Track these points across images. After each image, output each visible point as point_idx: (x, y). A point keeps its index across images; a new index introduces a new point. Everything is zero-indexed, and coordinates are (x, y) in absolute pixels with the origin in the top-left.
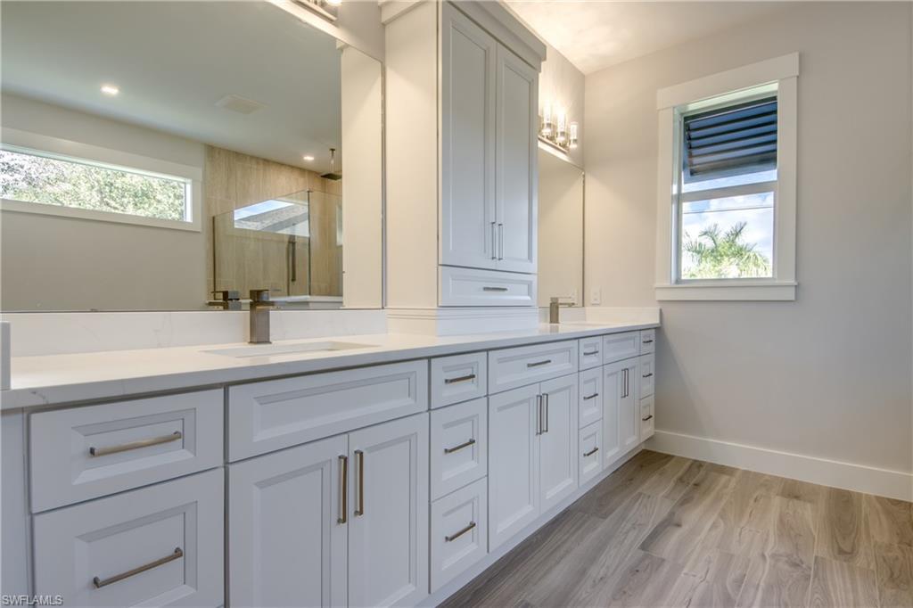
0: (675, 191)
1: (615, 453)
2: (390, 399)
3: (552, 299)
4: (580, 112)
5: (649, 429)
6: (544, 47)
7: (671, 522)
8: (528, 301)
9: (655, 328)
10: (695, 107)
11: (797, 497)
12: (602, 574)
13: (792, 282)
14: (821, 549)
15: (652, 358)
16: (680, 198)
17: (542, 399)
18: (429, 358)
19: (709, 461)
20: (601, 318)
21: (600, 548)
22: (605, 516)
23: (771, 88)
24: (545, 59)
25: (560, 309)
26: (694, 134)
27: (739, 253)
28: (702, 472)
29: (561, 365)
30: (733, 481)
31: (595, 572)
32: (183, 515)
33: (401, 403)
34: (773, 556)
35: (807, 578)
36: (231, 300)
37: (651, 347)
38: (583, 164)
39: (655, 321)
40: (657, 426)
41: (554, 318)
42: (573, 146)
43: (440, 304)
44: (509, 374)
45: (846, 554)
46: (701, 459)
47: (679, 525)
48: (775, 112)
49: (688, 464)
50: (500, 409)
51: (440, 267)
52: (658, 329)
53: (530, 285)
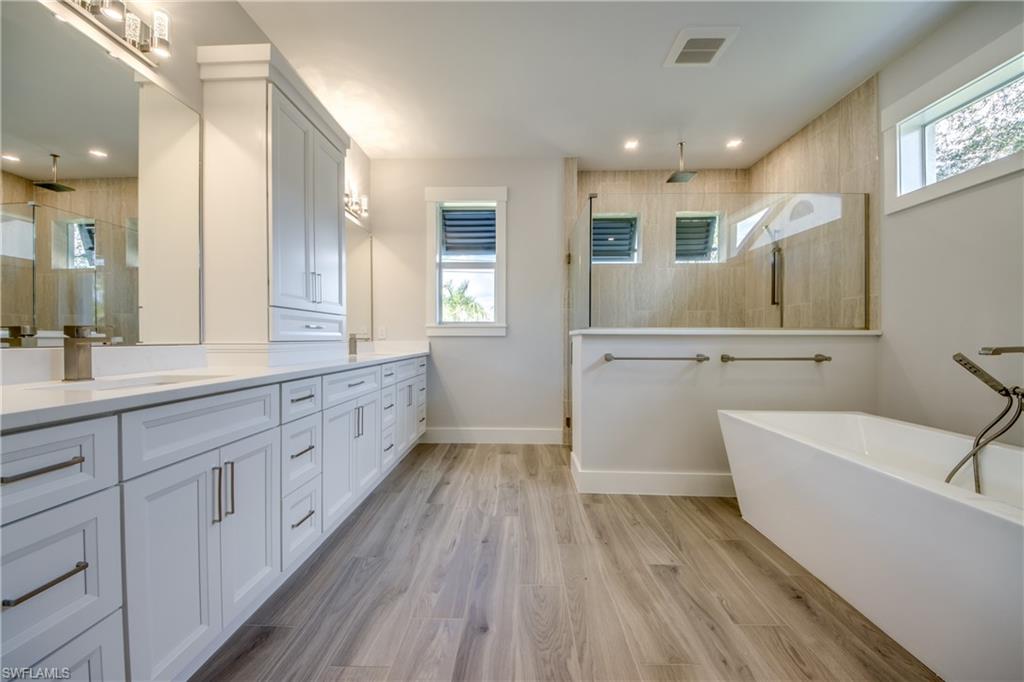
0: (438, 260)
1: (403, 448)
2: (251, 418)
3: (351, 335)
4: (367, 188)
5: (423, 428)
6: (348, 138)
7: (443, 483)
8: (338, 337)
9: (427, 356)
10: (448, 205)
11: (509, 453)
12: (405, 525)
13: (504, 325)
14: (522, 476)
15: (424, 377)
16: (441, 266)
17: (359, 410)
18: (280, 383)
19: (460, 442)
20: (384, 349)
21: (402, 509)
22: (400, 491)
23: (492, 204)
24: (349, 147)
25: (358, 343)
26: (448, 223)
27: (467, 302)
28: (457, 451)
29: (370, 385)
30: (476, 451)
31: (400, 525)
32: (82, 533)
33: (260, 421)
34: (501, 486)
35: (517, 492)
36: (24, 336)
37: (424, 369)
38: (370, 229)
39: (426, 350)
40: (427, 425)
41: (353, 350)
42: (365, 215)
43: (271, 339)
44: (335, 394)
45: (533, 475)
46: (454, 442)
47: (448, 483)
48: (494, 219)
49: (447, 448)
50: (331, 420)
51: (271, 309)
52: (428, 356)
53: (340, 323)
